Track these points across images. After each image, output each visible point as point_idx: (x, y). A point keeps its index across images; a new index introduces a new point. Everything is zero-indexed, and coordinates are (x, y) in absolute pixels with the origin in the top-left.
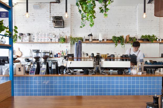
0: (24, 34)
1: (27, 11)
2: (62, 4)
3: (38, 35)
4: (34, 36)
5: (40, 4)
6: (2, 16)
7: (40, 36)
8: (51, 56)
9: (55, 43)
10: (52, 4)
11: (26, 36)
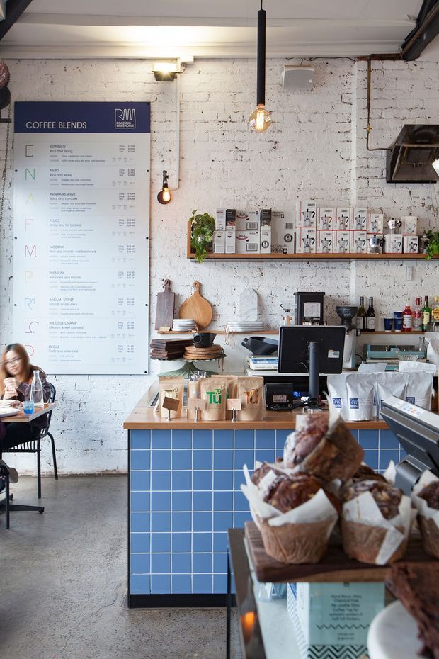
0: (244, 216)
1: (261, 100)
2: (425, 65)
3: (313, 220)
4: (289, 226)
5: (305, 62)
6: (118, 125)
7: (320, 226)
8: (371, 323)
9: (401, 257)
10: (376, 64)
11: (251, 226)
